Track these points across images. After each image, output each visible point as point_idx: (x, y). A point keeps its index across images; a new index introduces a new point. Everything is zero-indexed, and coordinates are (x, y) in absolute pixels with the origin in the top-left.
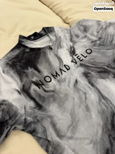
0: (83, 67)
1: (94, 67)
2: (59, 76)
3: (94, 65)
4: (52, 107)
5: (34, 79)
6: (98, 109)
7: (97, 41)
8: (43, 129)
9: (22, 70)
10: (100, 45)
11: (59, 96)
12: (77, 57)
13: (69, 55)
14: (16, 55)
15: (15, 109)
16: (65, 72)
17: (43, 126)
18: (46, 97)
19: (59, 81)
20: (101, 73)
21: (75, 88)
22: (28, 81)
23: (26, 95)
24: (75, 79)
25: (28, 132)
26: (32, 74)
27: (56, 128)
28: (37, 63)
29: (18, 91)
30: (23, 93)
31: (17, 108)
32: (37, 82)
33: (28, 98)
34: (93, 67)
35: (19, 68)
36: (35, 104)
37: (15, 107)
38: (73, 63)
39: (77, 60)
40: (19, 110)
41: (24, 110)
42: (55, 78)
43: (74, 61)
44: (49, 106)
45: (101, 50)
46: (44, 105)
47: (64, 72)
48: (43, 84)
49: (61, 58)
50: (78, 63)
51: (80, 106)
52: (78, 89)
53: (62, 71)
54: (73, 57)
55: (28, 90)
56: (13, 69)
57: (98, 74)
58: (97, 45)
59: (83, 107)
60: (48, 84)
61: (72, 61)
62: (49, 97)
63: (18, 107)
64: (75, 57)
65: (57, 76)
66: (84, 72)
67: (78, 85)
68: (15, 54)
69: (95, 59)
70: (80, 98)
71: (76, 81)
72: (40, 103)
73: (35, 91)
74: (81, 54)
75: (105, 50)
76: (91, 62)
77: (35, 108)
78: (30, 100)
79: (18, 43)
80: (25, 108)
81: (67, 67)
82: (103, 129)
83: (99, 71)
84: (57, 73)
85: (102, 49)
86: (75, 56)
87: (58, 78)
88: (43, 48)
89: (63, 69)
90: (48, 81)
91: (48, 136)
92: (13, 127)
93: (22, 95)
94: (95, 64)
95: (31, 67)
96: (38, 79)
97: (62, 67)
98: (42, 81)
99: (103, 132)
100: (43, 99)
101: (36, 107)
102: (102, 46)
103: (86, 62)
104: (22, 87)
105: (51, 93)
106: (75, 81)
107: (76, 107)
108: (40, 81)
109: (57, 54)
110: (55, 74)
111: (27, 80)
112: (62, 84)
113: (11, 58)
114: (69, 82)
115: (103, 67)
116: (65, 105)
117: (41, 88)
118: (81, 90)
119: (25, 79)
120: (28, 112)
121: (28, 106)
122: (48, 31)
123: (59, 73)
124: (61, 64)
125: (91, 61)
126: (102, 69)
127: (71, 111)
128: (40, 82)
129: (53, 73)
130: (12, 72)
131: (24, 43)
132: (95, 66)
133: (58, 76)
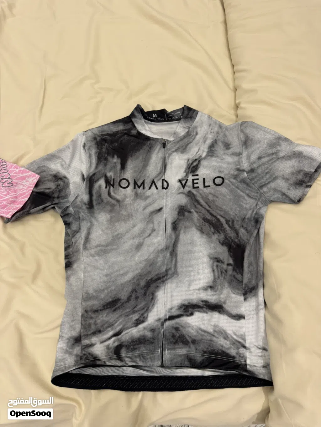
0: (189, 198)
1: (205, 209)
2: (144, 188)
3: (209, 206)
4: (102, 216)
5: (109, 174)
6: (150, 256)
7: (245, 172)
8: (78, 229)
9: (106, 155)
10: (243, 181)
11: (120, 211)
12: (193, 180)
13: (184, 168)
14: (115, 132)
15: (68, 191)
16: (157, 188)
17: (80, 226)
18: (105, 201)
19: (136, 195)
20: (206, 224)
21: (150, 216)
22: (102, 172)
23: (89, 185)
24: (161, 207)
25: (63, 221)
26: (112, 166)
27: (89, 237)
28: (131, 156)
29: (83, 176)
30: (86, 181)
31: (70, 192)
32: (110, 179)
33: (87, 190)
34: (203, 207)
35: (104, 150)
36: (89, 200)
37: (69, 191)
38: (179, 184)
39: (190, 183)
40: (71, 195)
41: (74, 199)
42: (135, 188)
43: (184, 182)
44: (99, 213)
45: (239, 191)
46: (96, 207)
47: (155, 188)
48: (113, 186)
49: (167, 167)
50: (187, 189)
51: (133, 238)
52: (151, 219)
53: (153, 184)
54: (187, 175)
55: (94, 182)
56: (98, 148)
57: (202, 221)
58: (239, 180)
59: (136, 241)
60: (118, 189)
61: (180, 181)
62: (108, 203)
63: (72, 192)
64: (191, 178)
65: (139, 187)
66: (184, 205)
67: (156, 215)
68: (115, 129)
69: (217, 197)
70: (143, 231)
71: (160, 210)
72: (94, 203)
73: (100, 187)
74: (204, 179)
75: (244, 194)
76: (208, 199)
77: (85, 204)
78: (88, 193)
79: (129, 115)
80: (77, 197)
81: (165, 183)
82: (134, 278)
83: (206, 218)
84: (143, 183)
85: (241, 190)
86: (193, 176)
87: (140, 190)
88: (154, 139)
89: (156, 184)
90: (123, 186)
91: (75, 237)
92: (52, 206)
93: (85, 183)
94: (211, 204)
95: (118, 157)
96: (114, 176)
97: (159, 180)
98: (115, 181)
99: (130, 281)
100: (100, 201)
101: (87, 205)
102: (245, 186)
103: (201, 194)
104: (91, 175)
105: (113, 202)
106: (158, 208)
107: (128, 236)
108: (114, 179)
109: (167, 157)
110: (139, 183)
111: (102, 170)
112: (138, 201)
113: (106, 133)
114: (150, 204)
115: (219, 217)
116: (117, 224)
117: (108, 188)
118: (153, 223)
119: (101, 167)
120: (76, 203)
121: (81, 198)
122: (188, 114)
123: (147, 185)
124: (161, 176)
125: (210, 197)
126: (214, 218)
127: (118, 234)
128: (112, 181)
129: (139, 180)
130: (93, 151)
131: (136, 119)
132: (208, 208)
133: (142, 187)
